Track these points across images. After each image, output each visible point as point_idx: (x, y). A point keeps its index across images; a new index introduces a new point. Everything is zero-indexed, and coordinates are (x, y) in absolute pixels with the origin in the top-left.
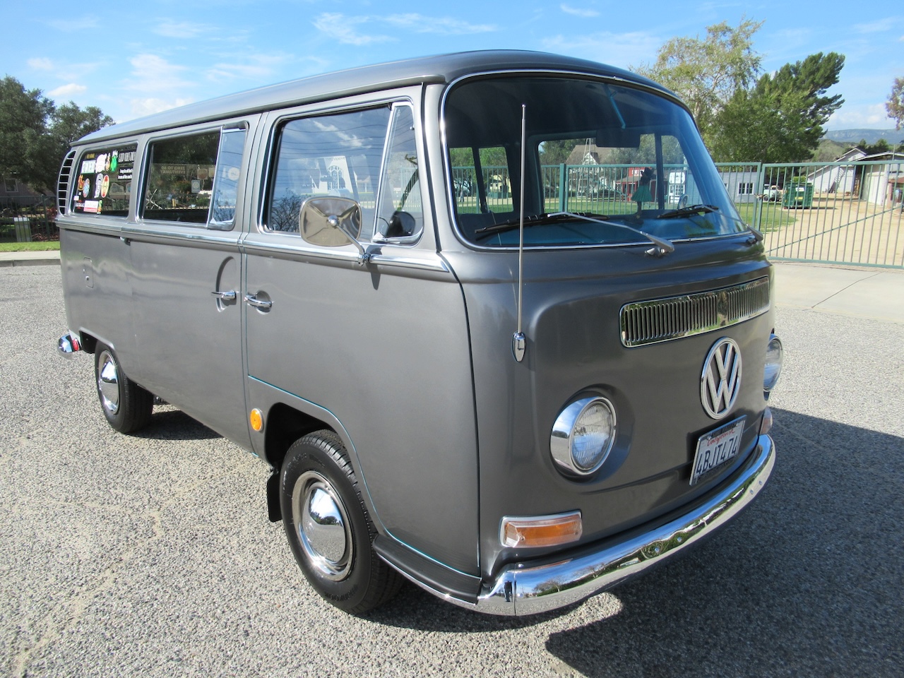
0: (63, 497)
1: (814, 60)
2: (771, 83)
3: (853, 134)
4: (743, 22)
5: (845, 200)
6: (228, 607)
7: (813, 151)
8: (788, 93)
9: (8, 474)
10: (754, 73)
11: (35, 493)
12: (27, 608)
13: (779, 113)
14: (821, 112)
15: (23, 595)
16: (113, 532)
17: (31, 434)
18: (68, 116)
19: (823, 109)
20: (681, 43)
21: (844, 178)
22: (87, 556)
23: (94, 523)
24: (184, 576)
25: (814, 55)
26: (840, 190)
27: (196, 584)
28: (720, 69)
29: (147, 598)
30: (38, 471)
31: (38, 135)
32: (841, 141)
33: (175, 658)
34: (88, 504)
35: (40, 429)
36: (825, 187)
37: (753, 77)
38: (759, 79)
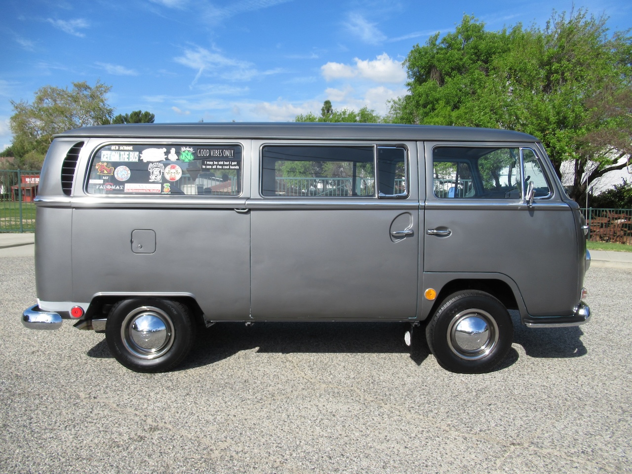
1: (136, 114)
4: (99, 84)
20: (53, 90)
28: (86, 113)
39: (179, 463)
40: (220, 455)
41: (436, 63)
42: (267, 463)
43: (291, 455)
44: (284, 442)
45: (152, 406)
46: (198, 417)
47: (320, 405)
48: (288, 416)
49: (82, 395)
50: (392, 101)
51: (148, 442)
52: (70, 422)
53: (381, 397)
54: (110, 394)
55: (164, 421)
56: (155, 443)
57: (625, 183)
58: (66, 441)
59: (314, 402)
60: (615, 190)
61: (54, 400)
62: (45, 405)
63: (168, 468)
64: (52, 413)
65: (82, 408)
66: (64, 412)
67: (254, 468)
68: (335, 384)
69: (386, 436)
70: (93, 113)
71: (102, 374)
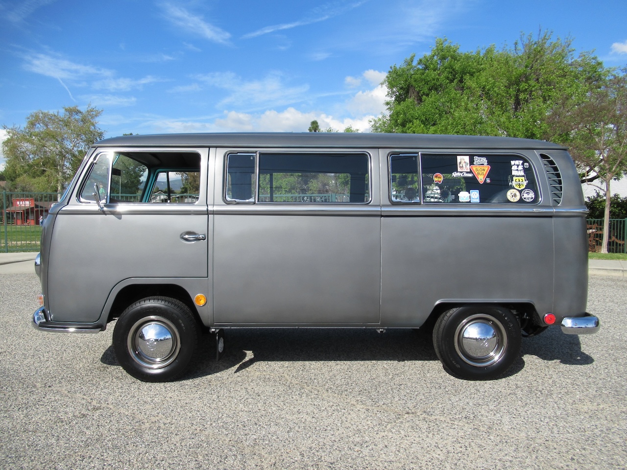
4: (89, 109)
20: (44, 115)
28: (77, 137)
39: (112, 433)
40: (149, 426)
41: (414, 83)
42: (188, 431)
43: (211, 424)
44: (208, 416)
45: (99, 392)
46: (138, 399)
47: (249, 388)
48: (218, 397)
49: (39, 385)
50: (372, 120)
51: (89, 418)
52: (23, 406)
53: (306, 381)
54: (64, 384)
55: (107, 402)
56: (95, 418)
57: (598, 195)
58: (17, 419)
59: (245, 386)
60: (588, 202)
61: (13, 389)
62: (3, 393)
63: (102, 436)
64: (8, 398)
65: (37, 395)
66: (20, 398)
67: (176, 434)
68: (269, 372)
69: (299, 410)
70: (84, 136)
71: (60, 368)
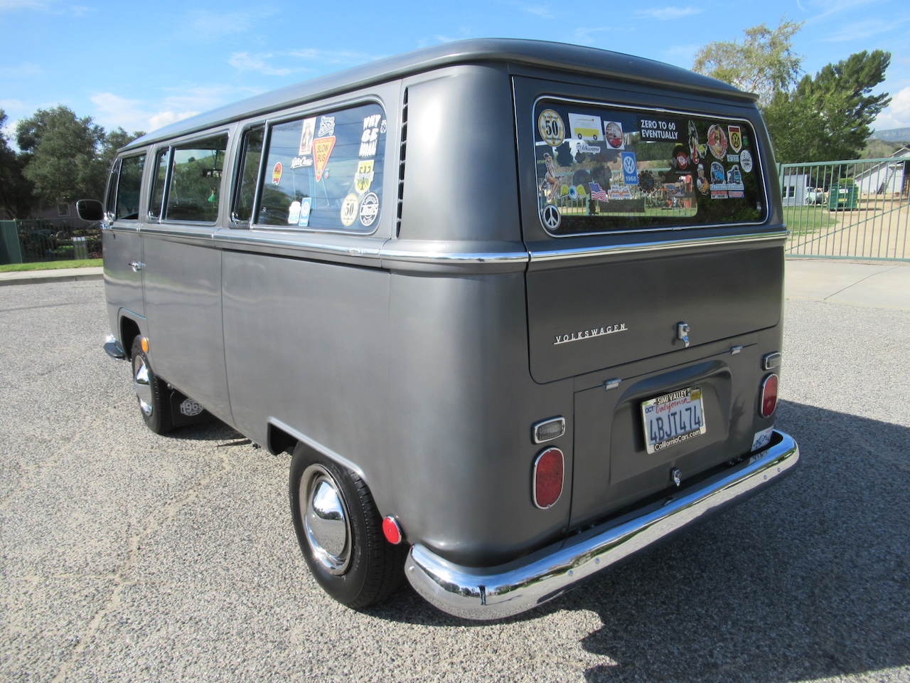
0: (149, 446)
1: (857, 59)
2: (812, 84)
3: (904, 133)
4: (782, 25)
5: (894, 201)
6: (284, 511)
7: (859, 152)
8: (831, 93)
9: (103, 432)
10: (794, 75)
11: (127, 443)
12: (133, 512)
13: (821, 114)
14: (867, 112)
15: (129, 505)
16: (191, 467)
17: (116, 405)
18: (117, 142)
19: (870, 108)
20: (719, 47)
21: (892, 178)
22: (174, 481)
23: (176, 462)
24: (249, 493)
25: (857, 53)
26: (889, 191)
27: (258, 498)
28: (759, 72)
29: (222, 506)
30: (126, 429)
31: (90, 160)
32: (892, 141)
33: (247, 539)
34: (169, 450)
35: (123, 402)
36: (874, 188)
37: (793, 79)
38: (800, 81)
70: (769, 70)
